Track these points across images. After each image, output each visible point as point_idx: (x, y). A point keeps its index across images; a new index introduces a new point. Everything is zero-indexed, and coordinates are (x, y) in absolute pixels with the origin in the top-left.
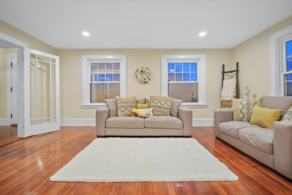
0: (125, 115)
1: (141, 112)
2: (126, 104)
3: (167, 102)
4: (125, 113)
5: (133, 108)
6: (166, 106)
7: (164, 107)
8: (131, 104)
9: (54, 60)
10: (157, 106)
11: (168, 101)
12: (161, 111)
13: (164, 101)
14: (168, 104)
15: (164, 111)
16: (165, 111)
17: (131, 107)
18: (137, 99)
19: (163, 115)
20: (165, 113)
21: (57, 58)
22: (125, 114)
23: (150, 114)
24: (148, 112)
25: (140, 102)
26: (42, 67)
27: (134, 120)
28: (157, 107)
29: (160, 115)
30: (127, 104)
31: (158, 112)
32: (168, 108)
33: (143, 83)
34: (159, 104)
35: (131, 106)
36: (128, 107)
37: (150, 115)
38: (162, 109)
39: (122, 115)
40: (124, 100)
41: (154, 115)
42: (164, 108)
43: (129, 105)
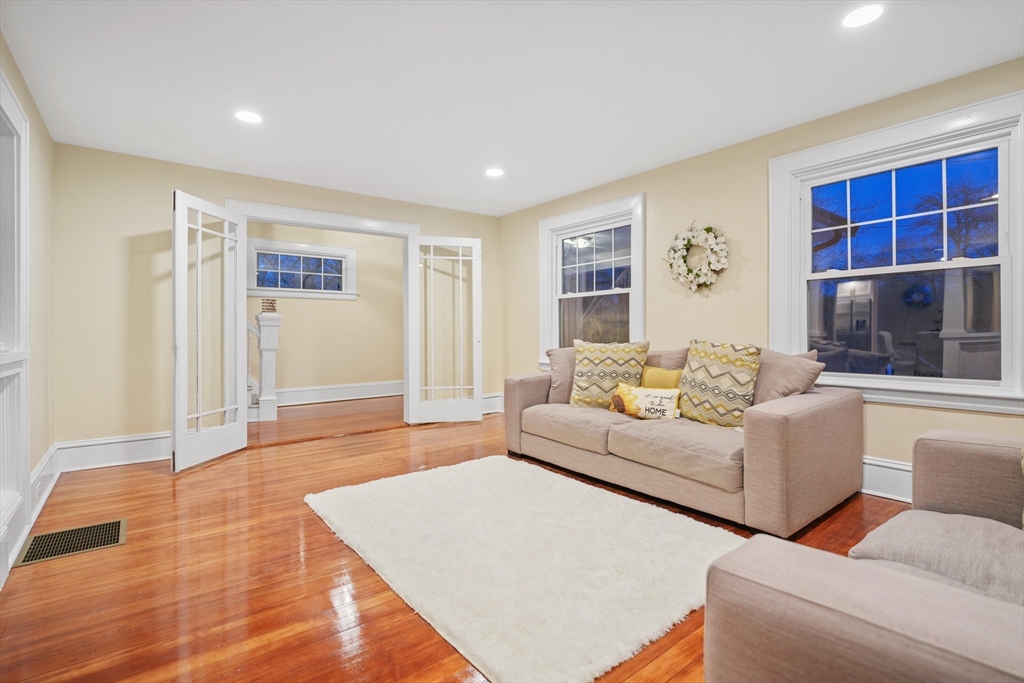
0: (588, 403)
1: (637, 397)
2: (596, 365)
3: (732, 368)
4: (588, 397)
5: (622, 382)
6: (726, 384)
7: (717, 388)
8: (616, 367)
9: (468, 251)
10: (693, 380)
11: (738, 363)
12: (705, 402)
13: (724, 363)
14: (737, 376)
15: (714, 404)
16: (718, 406)
17: (614, 378)
18: (653, 349)
19: (711, 421)
20: (722, 415)
21: (476, 244)
22: (588, 400)
23: (662, 408)
24: (657, 401)
25: (663, 361)
26: (453, 270)
27: (580, 422)
28: (694, 384)
29: (700, 419)
30: (601, 367)
31: (696, 406)
32: (735, 395)
33: (694, 287)
34: (701, 376)
35: (614, 375)
36: (602, 378)
37: (663, 412)
38: (708, 396)
39: (580, 400)
40: (592, 352)
41: (681, 415)
42: (717, 391)
43: (608, 370)
